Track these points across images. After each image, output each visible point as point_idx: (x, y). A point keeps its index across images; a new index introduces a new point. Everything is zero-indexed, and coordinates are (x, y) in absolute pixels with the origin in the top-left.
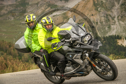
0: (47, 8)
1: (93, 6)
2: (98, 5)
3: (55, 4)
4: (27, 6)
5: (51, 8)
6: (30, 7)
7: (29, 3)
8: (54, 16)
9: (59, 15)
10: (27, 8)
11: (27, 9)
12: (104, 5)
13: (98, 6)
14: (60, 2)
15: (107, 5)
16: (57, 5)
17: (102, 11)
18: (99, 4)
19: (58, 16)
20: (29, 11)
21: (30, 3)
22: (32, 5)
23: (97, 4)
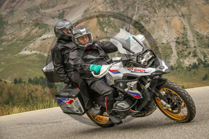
0: (34, 29)
1: (97, 25)
2: (104, 24)
3: (46, 23)
4: (5, 26)
5: (39, 28)
6: (9, 27)
7: (8, 22)
8: (44, 39)
9: (51, 38)
10: (5, 28)
11: (5, 31)
12: (111, 23)
13: (104, 26)
14: (52, 19)
15: (115, 24)
16: (48, 24)
17: (110, 31)
18: (105, 22)
19: (50, 40)
20: (8, 33)
21: (10, 22)
22: (12, 25)
23: (102, 22)
